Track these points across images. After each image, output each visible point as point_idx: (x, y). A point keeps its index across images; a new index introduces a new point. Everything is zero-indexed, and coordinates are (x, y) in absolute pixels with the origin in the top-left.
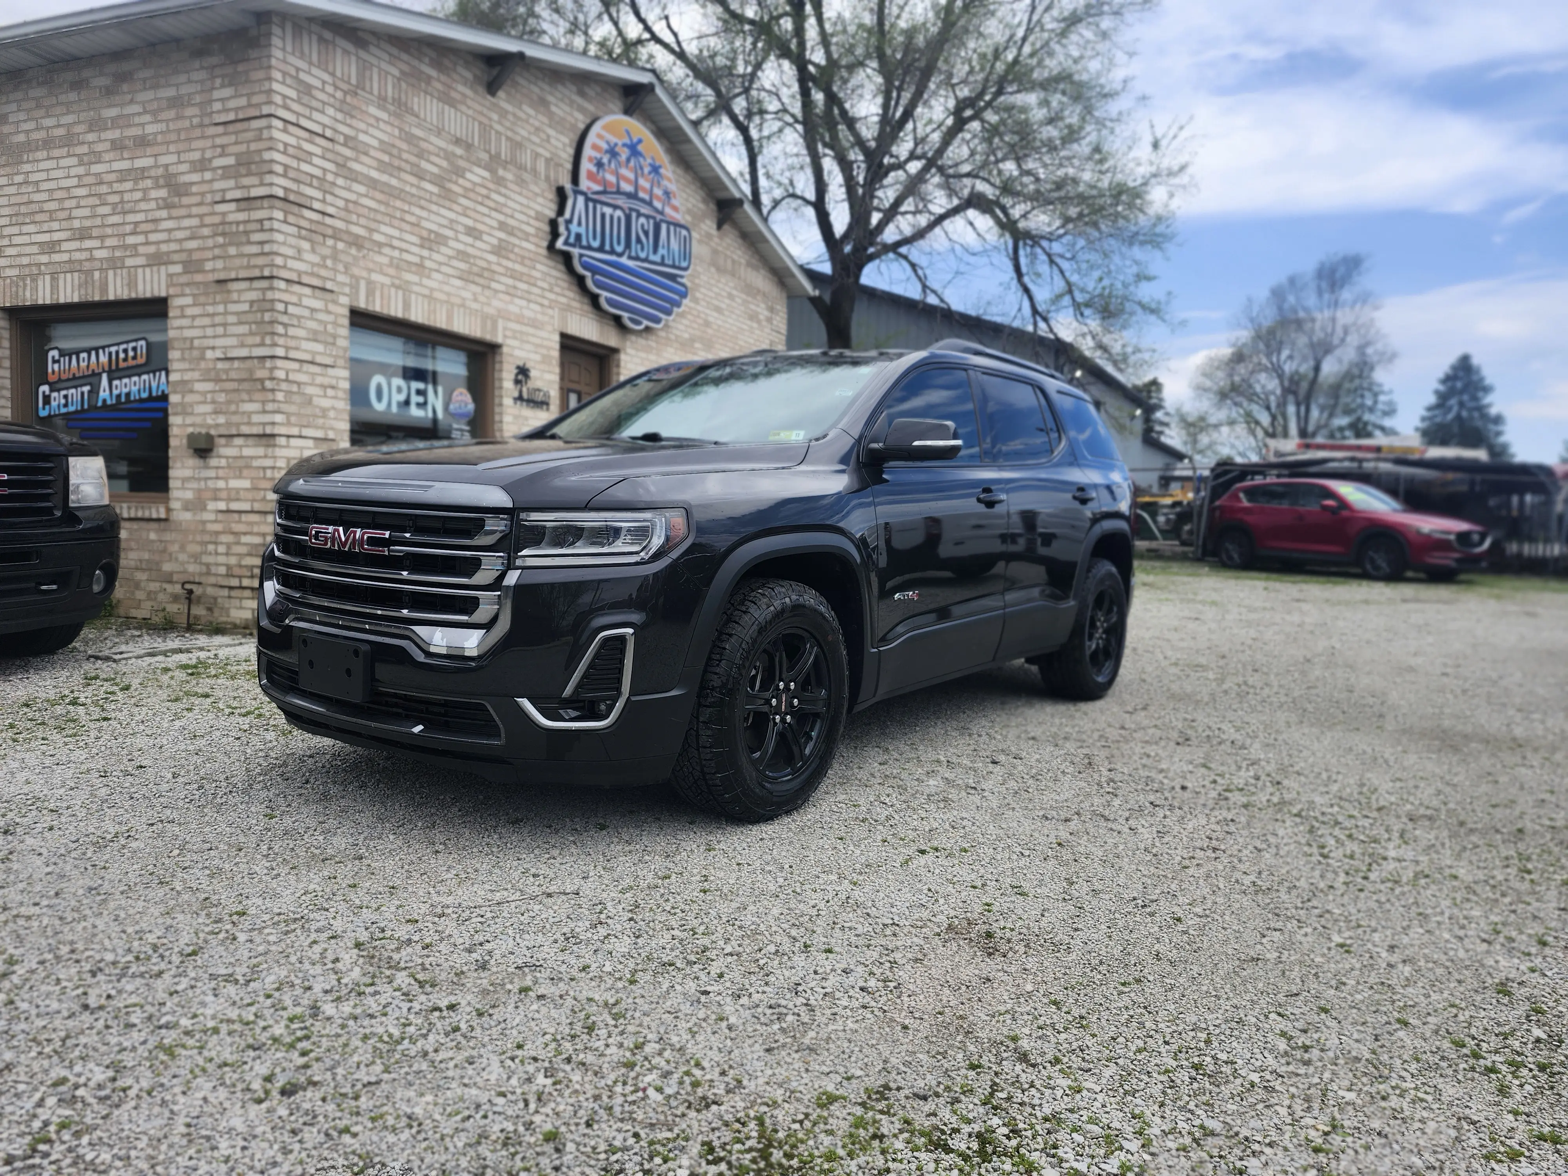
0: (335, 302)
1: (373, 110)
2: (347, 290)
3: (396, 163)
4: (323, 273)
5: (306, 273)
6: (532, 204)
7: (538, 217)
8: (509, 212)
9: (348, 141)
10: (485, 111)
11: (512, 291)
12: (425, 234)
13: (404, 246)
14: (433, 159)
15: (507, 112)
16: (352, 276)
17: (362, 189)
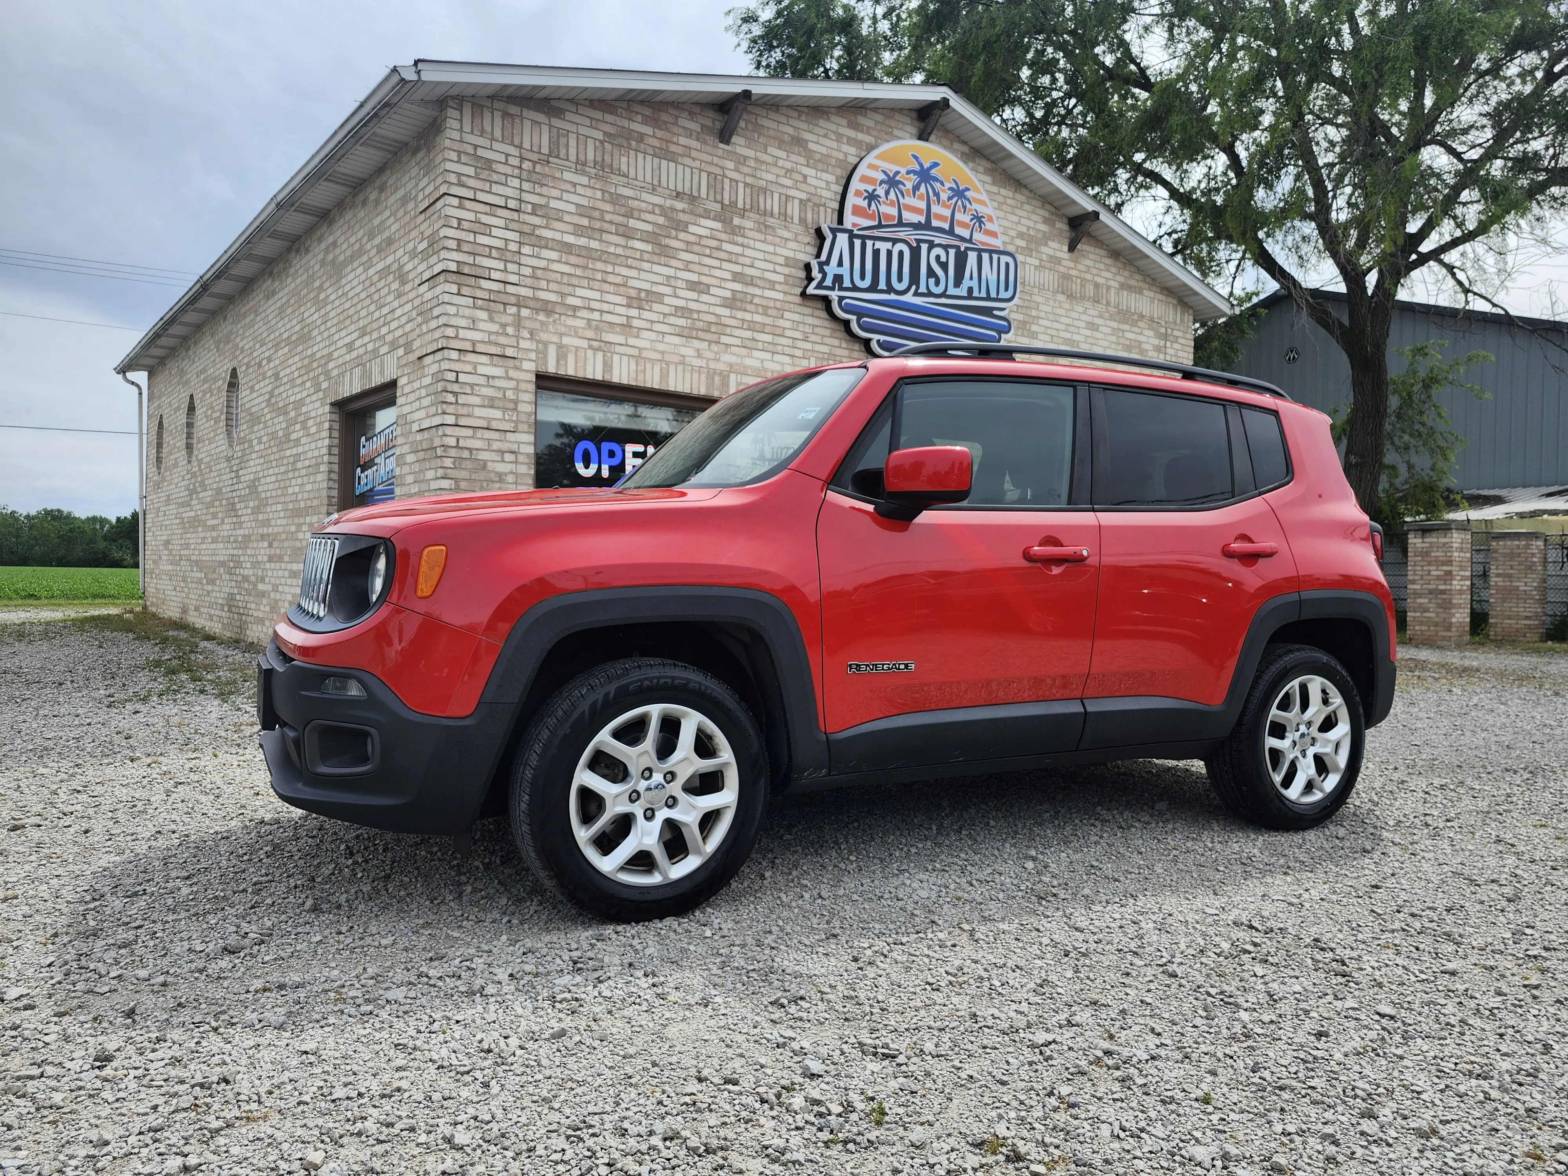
0: (516, 368)
1: (567, 176)
2: (533, 356)
3: (597, 225)
4: (502, 340)
5: (482, 342)
6: (779, 250)
7: (789, 262)
8: (748, 261)
9: (536, 209)
10: (716, 160)
11: (749, 343)
12: (633, 293)
13: (605, 307)
14: (644, 216)
15: (746, 158)
16: (538, 342)
17: (554, 255)
